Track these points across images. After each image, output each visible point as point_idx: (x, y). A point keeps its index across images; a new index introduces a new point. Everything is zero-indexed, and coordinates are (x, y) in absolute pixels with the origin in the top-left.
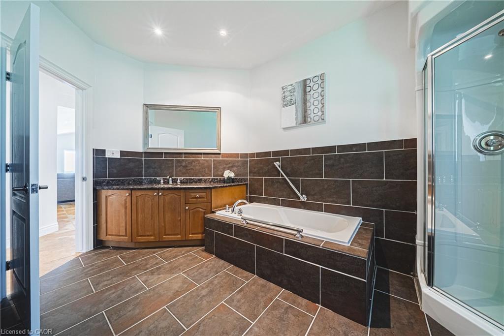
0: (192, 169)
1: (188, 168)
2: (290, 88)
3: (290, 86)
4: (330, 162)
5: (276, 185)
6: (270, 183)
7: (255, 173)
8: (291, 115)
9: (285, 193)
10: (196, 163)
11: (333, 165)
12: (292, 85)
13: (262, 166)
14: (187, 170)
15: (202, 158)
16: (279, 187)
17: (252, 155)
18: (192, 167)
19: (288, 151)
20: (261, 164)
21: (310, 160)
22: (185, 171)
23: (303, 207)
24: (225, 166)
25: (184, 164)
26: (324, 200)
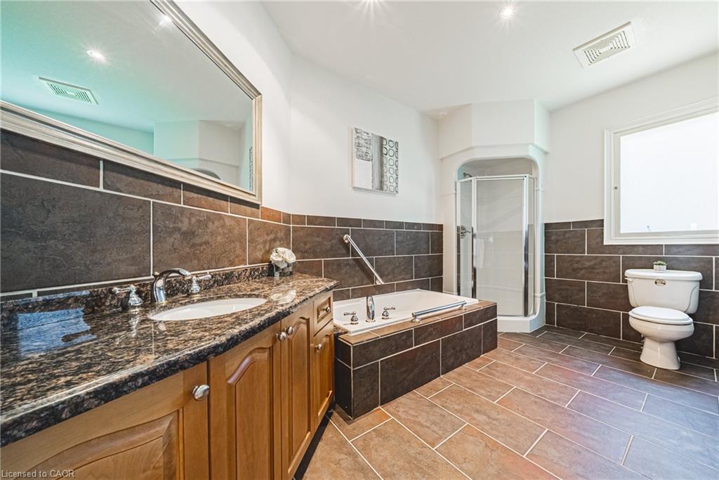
0: (207, 243)
1: (197, 240)
2: (365, 136)
3: (365, 134)
4: (400, 238)
5: (345, 269)
6: (335, 267)
7: (306, 252)
8: (364, 173)
9: (356, 279)
10: (217, 223)
11: (402, 242)
12: (368, 134)
13: (319, 239)
14: (194, 245)
15: (229, 212)
16: (348, 271)
17: (300, 219)
18: (206, 238)
19: (359, 220)
20: (318, 236)
21: (384, 235)
22: (187, 250)
23: (377, 292)
24: (266, 237)
25: (184, 226)
26: (396, 279)
